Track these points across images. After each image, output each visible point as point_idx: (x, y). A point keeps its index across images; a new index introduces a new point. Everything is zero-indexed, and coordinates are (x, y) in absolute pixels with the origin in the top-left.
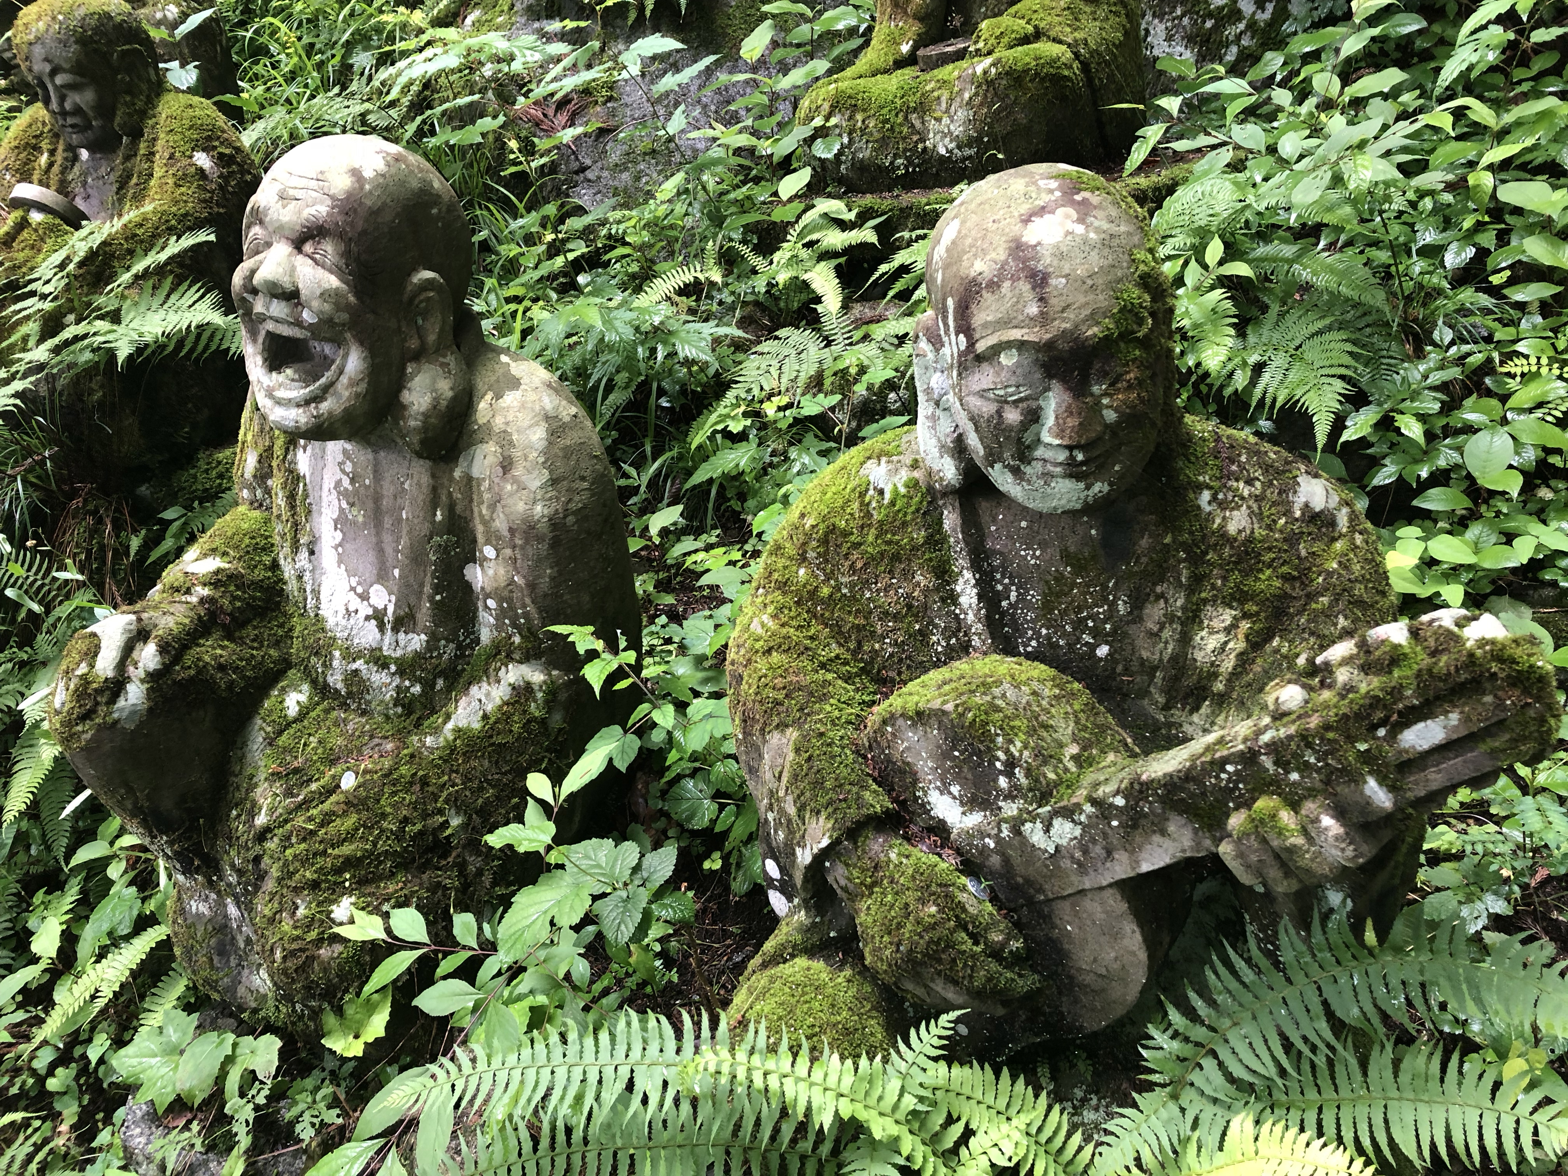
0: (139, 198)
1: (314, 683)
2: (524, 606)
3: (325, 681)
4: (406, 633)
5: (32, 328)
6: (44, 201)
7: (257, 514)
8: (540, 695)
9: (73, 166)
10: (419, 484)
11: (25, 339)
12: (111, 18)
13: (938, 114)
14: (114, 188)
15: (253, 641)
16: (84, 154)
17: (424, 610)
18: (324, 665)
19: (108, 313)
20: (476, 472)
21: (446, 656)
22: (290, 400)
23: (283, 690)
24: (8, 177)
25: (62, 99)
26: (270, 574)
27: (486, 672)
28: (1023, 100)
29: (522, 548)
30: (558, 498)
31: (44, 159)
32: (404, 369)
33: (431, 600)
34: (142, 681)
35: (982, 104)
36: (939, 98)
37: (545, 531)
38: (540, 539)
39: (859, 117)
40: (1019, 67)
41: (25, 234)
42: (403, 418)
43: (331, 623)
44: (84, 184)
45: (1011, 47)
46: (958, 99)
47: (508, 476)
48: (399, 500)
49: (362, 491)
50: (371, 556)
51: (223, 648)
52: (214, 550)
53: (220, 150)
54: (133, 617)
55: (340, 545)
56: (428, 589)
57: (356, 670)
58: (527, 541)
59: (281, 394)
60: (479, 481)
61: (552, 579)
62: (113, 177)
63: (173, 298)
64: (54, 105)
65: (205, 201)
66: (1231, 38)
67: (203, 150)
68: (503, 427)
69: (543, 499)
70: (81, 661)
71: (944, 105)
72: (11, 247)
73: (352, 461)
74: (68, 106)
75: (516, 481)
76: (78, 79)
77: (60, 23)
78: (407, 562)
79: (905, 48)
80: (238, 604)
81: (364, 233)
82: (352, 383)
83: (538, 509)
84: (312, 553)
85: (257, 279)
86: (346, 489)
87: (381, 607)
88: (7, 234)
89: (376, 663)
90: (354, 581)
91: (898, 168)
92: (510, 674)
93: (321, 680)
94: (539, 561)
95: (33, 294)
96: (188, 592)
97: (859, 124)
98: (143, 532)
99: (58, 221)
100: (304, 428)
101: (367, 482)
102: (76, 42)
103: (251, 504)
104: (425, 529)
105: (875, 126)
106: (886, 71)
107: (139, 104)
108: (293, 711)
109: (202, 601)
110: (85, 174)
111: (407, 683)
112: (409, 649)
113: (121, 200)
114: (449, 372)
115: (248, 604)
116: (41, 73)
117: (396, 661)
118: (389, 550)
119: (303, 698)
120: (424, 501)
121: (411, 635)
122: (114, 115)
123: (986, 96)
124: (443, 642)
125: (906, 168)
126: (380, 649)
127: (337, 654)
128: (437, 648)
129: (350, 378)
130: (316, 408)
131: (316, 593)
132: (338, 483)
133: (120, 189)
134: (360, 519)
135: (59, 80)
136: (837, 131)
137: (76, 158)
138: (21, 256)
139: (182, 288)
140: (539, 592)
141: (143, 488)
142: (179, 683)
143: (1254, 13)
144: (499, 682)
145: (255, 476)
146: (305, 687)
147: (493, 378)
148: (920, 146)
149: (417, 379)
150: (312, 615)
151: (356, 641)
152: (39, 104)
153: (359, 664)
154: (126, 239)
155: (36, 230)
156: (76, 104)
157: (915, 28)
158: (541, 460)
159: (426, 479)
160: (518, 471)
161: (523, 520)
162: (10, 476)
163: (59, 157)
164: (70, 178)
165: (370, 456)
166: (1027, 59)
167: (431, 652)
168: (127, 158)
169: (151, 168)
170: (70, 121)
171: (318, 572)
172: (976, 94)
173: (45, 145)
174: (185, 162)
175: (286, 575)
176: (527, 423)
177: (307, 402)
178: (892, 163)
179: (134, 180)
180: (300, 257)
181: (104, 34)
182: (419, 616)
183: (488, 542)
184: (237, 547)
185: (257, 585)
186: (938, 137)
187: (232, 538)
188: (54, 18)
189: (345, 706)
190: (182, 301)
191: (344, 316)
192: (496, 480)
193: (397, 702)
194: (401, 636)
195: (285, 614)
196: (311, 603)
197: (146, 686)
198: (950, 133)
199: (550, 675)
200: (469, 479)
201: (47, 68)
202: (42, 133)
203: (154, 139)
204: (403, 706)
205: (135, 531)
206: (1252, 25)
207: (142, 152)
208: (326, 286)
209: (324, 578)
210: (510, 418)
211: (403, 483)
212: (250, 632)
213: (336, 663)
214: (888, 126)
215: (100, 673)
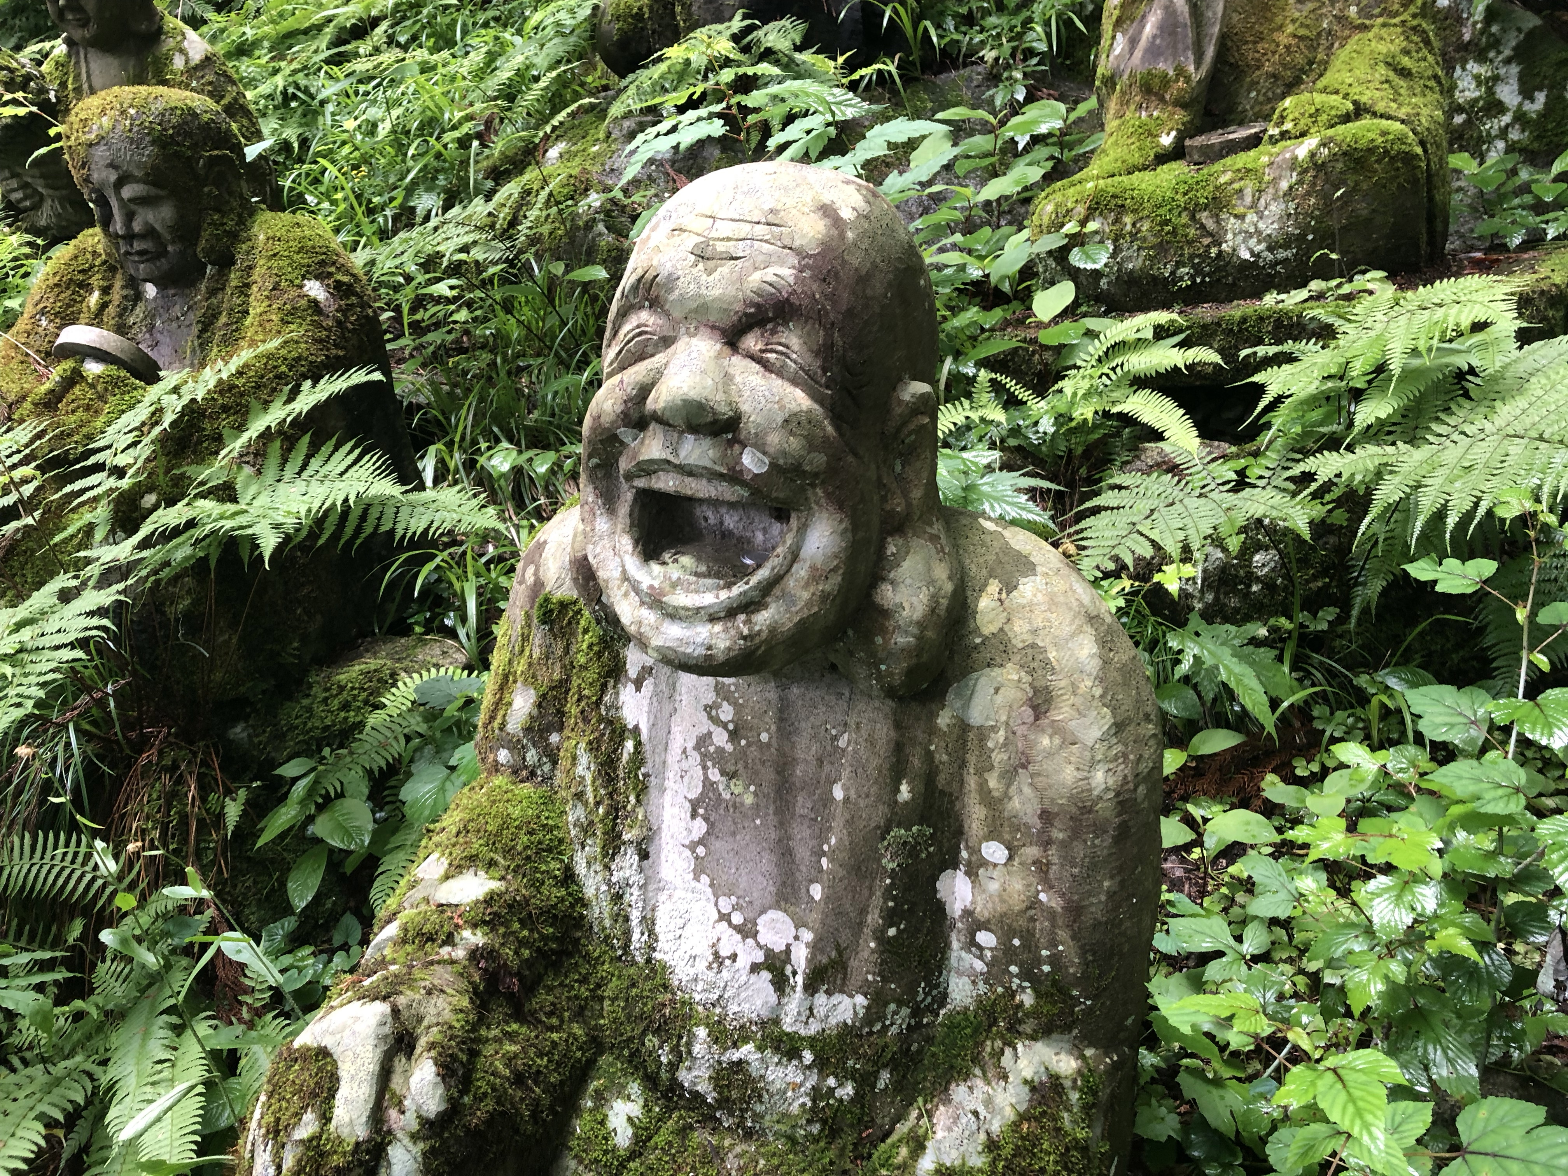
0: (231, 342)
1: (651, 1081)
2: (1053, 944)
3: (674, 1079)
4: (829, 993)
5: (101, 513)
6: (105, 347)
7: (527, 789)
8: (1075, 1096)
9: (134, 306)
10: (871, 741)
11: (90, 529)
12: (195, 115)
13: (1240, 210)
14: (195, 330)
15: (550, 1014)
16: (151, 290)
17: (866, 954)
18: (675, 1049)
19: (217, 487)
20: (976, 716)
21: (894, 1029)
22: (698, 610)
23: (600, 1097)
24: (44, 323)
25: (129, 217)
26: (563, 892)
27: (976, 1060)
28: (1365, 187)
29: (1064, 845)
30: (1125, 756)
31: (94, 299)
32: (882, 547)
33: (880, 936)
34: (414, 1137)
35: (1308, 194)
36: (1241, 191)
37: (1108, 814)
38: (1099, 829)
39: (1128, 220)
40: (1363, 144)
41: (77, 390)
42: (883, 631)
43: (681, 974)
44: (151, 328)
45: (1332, 126)
46: (1271, 190)
47: (1044, 722)
48: (827, 768)
49: (753, 751)
50: (767, 862)
51: (511, 1037)
52: (472, 859)
53: (339, 277)
54: (381, 1008)
55: (701, 842)
56: (874, 918)
57: (740, 1062)
58: (1076, 833)
59: (681, 599)
60: (983, 734)
61: (1111, 895)
62: (192, 317)
63: (315, 463)
64: (118, 226)
65: (320, 341)
66: (1493, 133)
67: (317, 278)
68: (1029, 639)
69: (1106, 760)
70: (304, 1108)
71: (1248, 200)
72: (56, 409)
73: (734, 704)
74: (137, 227)
75: (1057, 729)
76: (154, 191)
77: (132, 119)
78: (841, 873)
79: (1167, 140)
80: (526, 953)
81: (850, 313)
82: (816, 575)
83: (1100, 778)
84: (644, 856)
85: (657, 401)
86: (720, 750)
87: (779, 947)
88: (51, 391)
89: (777, 1049)
90: (725, 905)
91: (1181, 279)
92: (1022, 1063)
93: (664, 1075)
94: (1093, 866)
95: (99, 467)
96: (449, 940)
97: (1129, 228)
98: (242, 794)
99: (123, 373)
100: (721, 658)
101: (764, 737)
102: (153, 143)
103: (515, 772)
104: (878, 817)
105: (1151, 230)
106: (1145, 168)
107: (230, 225)
108: (623, 1137)
109: (475, 954)
110: (151, 316)
111: (831, 1082)
112: (833, 1021)
113: (204, 345)
114: (943, 550)
115: (539, 950)
116: (103, 184)
117: (812, 1042)
118: (803, 853)
119: (635, 1109)
120: (880, 769)
121: (837, 998)
122: (198, 236)
123: (1314, 184)
124: (892, 1007)
125: (1192, 278)
126: (777, 1021)
127: (702, 1032)
128: (882, 1017)
129: (813, 568)
130: (748, 622)
131: (649, 924)
132: (703, 741)
133: (203, 331)
134: (749, 800)
135: (127, 192)
136: (1098, 238)
137: (139, 297)
138: (72, 420)
139: (326, 450)
140: (1087, 920)
141: (238, 729)
142: (474, 1134)
143: (1520, 105)
144: (1005, 1077)
145: (528, 730)
146: (634, 1088)
147: (991, 558)
148: (1214, 251)
149: (906, 565)
150: (640, 960)
151: (733, 1008)
152: (97, 229)
153: (747, 1051)
154: (221, 393)
155: (92, 386)
156: (146, 223)
157: (1180, 116)
158: (1098, 692)
159: (884, 731)
160: (1062, 713)
161: (1071, 797)
162: (58, 725)
163: (116, 295)
164: (131, 320)
165: (772, 694)
166: (1371, 135)
167: (871, 1024)
168: (212, 292)
169: (246, 303)
170: (137, 246)
171: (651, 887)
172: (1300, 182)
173: (96, 281)
174: (293, 293)
175: (589, 892)
176: (1067, 630)
177: (730, 613)
178: (1173, 273)
179: (223, 319)
180: (736, 359)
181: (188, 134)
182: (853, 963)
183: (992, 835)
184: (508, 852)
185: (550, 914)
186: (1240, 238)
187: (499, 833)
188: (123, 112)
189: (709, 1120)
190: (329, 467)
191: (819, 459)
192: (1021, 730)
193: (813, 1114)
194: (821, 999)
195: (587, 958)
196: (638, 938)
197: (421, 1145)
198: (1258, 232)
199: (1082, 1057)
200: (963, 727)
201: (113, 177)
202: (92, 267)
203: (250, 268)
204: (824, 1122)
205: (228, 792)
206: (1520, 117)
207: (234, 283)
208: (793, 407)
209: (662, 897)
210: (1039, 622)
211: (835, 738)
212: (543, 999)
213: (698, 1049)
214: (1168, 228)
215: (345, 1132)
